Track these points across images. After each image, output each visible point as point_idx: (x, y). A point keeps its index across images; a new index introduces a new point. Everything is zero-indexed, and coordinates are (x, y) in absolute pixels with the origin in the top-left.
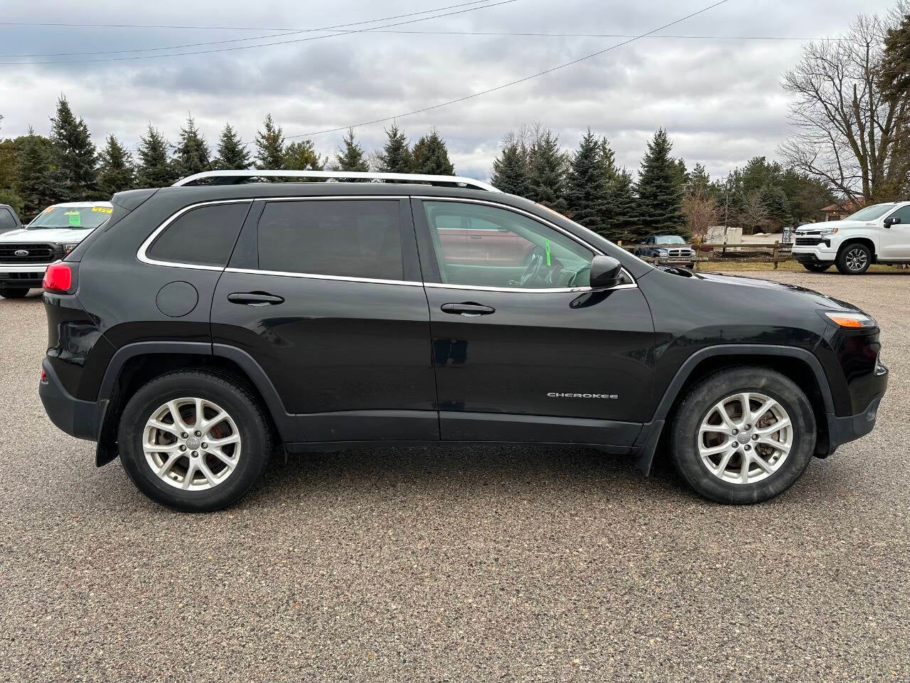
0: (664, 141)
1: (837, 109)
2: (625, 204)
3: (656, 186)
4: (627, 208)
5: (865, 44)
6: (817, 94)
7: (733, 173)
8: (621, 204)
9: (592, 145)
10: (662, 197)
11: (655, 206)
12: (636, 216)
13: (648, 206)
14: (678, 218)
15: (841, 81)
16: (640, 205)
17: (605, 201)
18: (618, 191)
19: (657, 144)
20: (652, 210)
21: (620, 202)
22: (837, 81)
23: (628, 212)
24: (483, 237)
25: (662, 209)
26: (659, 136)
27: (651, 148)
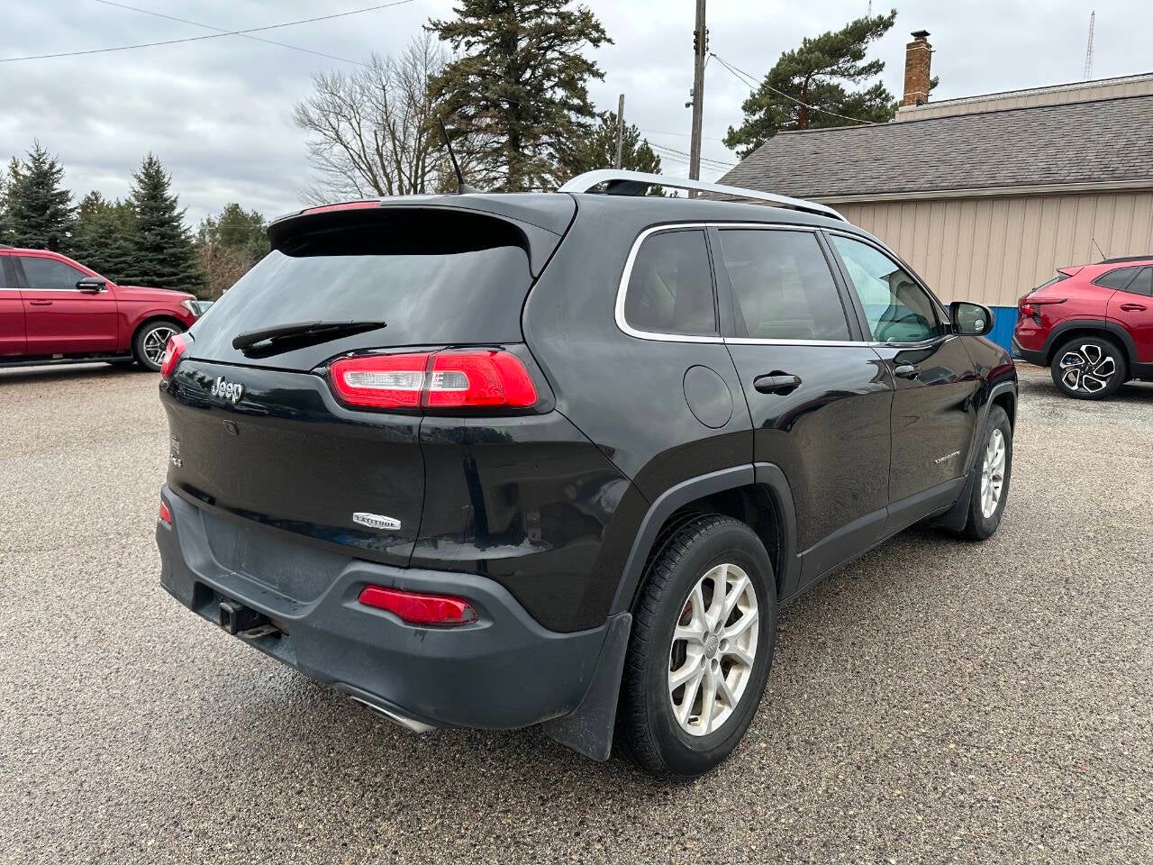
0: (158, 172)
1: (360, 156)
2: (117, 257)
3: (158, 234)
4: (121, 263)
5: (381, 87)
6: (337, 135)
7: (205, 222)
8: (110, 257)
9: (46, 167)
10: (170, 251)
11: (162, 262)
12: (136, 276)
13: (151, 261)
14: (196, 279)
15: (359, 124)
16: (138, 261)
17: (85, 253)
18: (101, 237)
19: (147, 175)
20: (158, 267)
21: (106, 254)
22: (355, 124)
23: (123, 269)
24: (54, 302)
25: (173, 266)
26: (150, 164)
27: (141, 181)
